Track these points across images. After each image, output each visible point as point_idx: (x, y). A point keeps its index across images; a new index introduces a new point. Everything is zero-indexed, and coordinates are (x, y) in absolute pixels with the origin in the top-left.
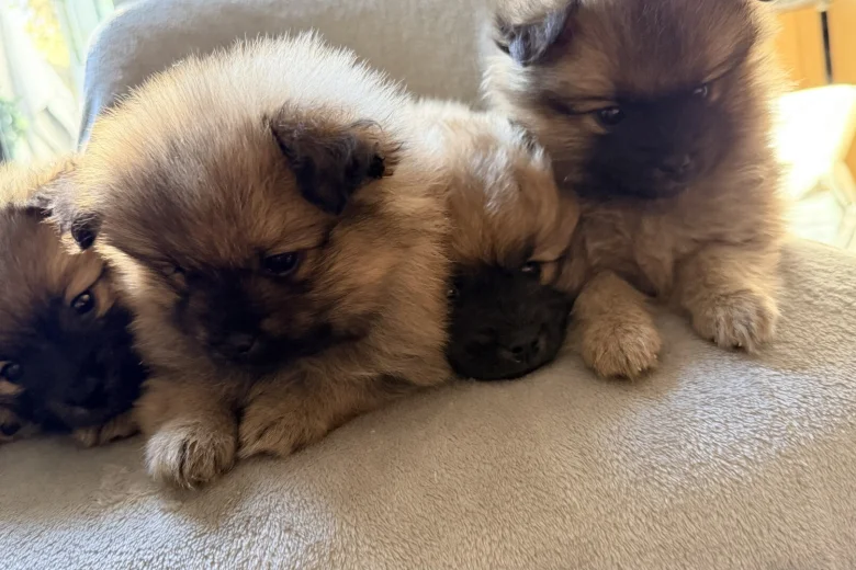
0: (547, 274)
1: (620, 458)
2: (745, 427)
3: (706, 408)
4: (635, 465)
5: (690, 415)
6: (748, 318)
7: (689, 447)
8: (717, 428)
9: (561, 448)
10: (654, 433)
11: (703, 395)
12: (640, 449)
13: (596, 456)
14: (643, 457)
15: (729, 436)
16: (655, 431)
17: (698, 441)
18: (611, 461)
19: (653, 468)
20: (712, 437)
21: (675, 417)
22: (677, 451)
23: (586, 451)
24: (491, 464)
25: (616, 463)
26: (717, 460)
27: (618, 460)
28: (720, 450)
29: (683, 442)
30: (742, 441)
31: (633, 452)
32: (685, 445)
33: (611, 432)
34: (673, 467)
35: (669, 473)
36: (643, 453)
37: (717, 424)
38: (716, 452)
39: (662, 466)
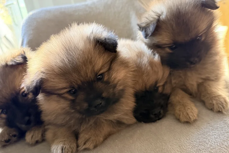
0: (160, 89)
1: (190, 147)
2: (225, 137)
3: (213, 131)
4: (195, 149)
5: (208, 133)
6: (222, 103)
7: (210, 143)
8: (217, 137)
9: (173, 145)
10: (199, 139)
11: (212, 127)
12: (196, 145)
13: (184, 147)
14: (197, 147)
15: (220, 140)
16: (200, 139)
17: (212, 141)
18: (188, 148)
19: (200, 150)
20: (216, 140)
21: (204, 134)
22: (206, 145)
23: (180, 146)
24: (154, 151)
25: (190, 149)
26: (218, 147)
27: (190, 148)
28: (218, 144)
29: (208, 142)
30: (224, 141)
31: (194, 145)
32: (208, 143)
33: (187, 139)
34: (206, 150)
35: (205, 151)
36: (197, 146)
37: (217, 136)
38: (217, 144)
39: (203, 149)
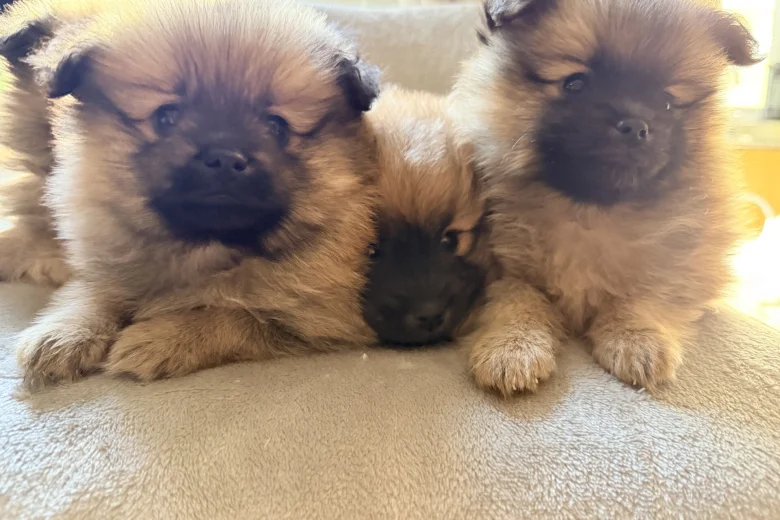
0: (464, 245)
1: (461, 480)
2: (608, 485)
3: (573, 453)
4: (474, 492)
5: (552, 454)
7: (539, 489)
8: (577, 477)
9: (406, 450)
10: (507, 463)
11: (575, 438)
12: (485, 477)
13: (437, 470)
14: (486, 486)
15: (586, 490)
16: (509, 461)
17: (551, 485)
18: (451, 480)
19: (492, 501)
20: (568, 485)
21: (535, 452)
22: (525, 490)
23: (429, 462)
24: (328, 446)
25: (455, 484)
26: (565, 513)
27: (458, 481)
28: (571, 503)
29: (533, 483)
30: (599, 499)
31: (477, 477)
32: (536, 486)
33: (464, 448)
34: (512, 506)
35: (507, 512)
36: (487, 482)
37: (578, 473)
38: (566, 503)
39: (503, 501)
